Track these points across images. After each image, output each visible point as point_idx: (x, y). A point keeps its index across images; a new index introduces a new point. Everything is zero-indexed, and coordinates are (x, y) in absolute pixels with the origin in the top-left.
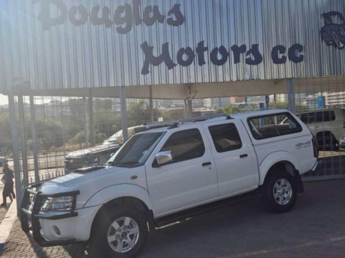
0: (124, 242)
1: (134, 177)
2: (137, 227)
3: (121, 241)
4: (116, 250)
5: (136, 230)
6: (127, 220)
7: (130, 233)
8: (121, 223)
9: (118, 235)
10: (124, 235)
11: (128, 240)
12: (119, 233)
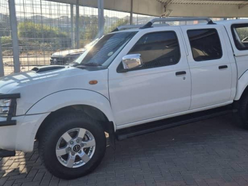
0: (77, 156)
1: (93, 82)
2: (94, 140)
3: (73, 154)
4: (66, 165)
5: (92, 143)
6: (82, 132)
7: (84, 147)
8: (74, 135)
9: (70, 148)
10: (77, 148)
11: (82, 154)
12: (71, 146)
